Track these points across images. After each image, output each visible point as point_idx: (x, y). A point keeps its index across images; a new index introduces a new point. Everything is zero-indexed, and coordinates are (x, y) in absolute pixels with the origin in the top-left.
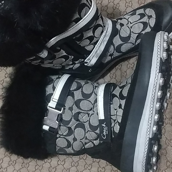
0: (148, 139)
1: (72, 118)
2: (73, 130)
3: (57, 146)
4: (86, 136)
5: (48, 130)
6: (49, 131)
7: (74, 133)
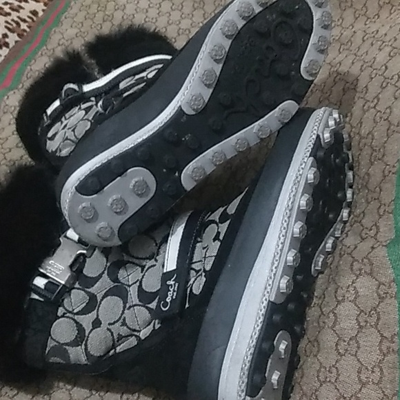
0: (265, 303)
1: (103, 273)
2: (99, 300)
3: (52, 338)
4: (125, 318)
5: (43, 287)
6: (45, 288)
7: (99, 307)
